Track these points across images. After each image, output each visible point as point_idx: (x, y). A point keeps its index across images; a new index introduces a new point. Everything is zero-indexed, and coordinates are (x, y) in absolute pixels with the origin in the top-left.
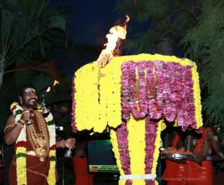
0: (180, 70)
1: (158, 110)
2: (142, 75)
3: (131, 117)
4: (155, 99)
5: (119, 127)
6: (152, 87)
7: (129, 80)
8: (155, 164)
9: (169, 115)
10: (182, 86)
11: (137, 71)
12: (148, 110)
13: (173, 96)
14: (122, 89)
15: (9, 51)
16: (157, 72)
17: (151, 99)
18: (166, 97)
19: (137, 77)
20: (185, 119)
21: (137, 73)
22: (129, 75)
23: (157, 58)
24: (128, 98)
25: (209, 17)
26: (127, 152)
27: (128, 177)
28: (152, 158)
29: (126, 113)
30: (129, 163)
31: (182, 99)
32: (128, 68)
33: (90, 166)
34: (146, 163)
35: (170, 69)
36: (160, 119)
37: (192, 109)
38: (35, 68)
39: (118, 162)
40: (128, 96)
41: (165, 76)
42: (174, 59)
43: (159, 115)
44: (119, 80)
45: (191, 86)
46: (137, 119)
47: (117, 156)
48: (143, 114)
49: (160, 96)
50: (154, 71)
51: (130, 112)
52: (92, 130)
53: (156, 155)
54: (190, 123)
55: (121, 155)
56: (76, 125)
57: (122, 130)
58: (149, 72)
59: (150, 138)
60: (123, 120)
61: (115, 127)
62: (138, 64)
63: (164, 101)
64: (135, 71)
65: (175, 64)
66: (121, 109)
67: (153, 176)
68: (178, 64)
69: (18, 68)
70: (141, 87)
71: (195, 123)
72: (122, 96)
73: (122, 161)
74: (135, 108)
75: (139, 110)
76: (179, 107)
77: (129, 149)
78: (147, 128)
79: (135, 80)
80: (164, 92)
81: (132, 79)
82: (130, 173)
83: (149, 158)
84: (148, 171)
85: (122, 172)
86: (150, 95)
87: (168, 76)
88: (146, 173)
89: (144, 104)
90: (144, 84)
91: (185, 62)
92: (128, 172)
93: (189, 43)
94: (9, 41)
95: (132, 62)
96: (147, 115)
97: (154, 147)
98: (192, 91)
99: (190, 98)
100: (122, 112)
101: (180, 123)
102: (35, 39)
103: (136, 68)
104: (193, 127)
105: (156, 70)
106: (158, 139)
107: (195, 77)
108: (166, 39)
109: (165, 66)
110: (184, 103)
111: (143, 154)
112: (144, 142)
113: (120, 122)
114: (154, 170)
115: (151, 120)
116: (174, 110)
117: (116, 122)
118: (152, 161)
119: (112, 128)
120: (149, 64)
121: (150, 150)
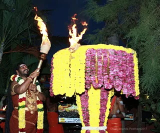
0: (126, 56)
1: (110, 83)
2: (100, 58)
3: (92, 87)
4: (108, 75)
5: (83, 93)
6: (107, 68)
7: (91, 62)
8: (106, 119)
9: (118, 86)
10: (127, 67)
11: (96, 55)
12: (103, 83)
13: (121, 74)
14: (86, 68)
15: (7, 39)
16: (110, 57)
17: (106, 75)
18: (115, 74)
19: (97, 60)
20: (128, 90)
21: (96, 57)
22: (91, 58)
23: (111, 47)
24: (90, 74)
25: (145, 21)
26: (88, 111)
27: (87, 128)
28: (105, 115)
29: (88, 84)
30: (89, 118)
31: (126, 76)
32: (90, 54)
34: (100, 118)
35: (119, 55)
36: (112, 89)
37: (133, 83)
38: (25, 51)
39: (81, 117)
40: (90, 72)
41: (115, 60)
42: (121, 48)
43: (110, 87)
44: (84, 61)
45: (133, 67)
46: (96, 89)
47: (80, 113)
48: (100, 85)
49: (112, 73)
50: (108, 56)
51: (91, 83)
53: (107, 113)
54: (131, 92)
55: (83, 113)
56: (53, 91)
57: (84, 96)
58: (105, 57)
59: (103, 101)
60: (86, 89)
61: (80, 93)
62: (97, 51)
63: (114, 77)
64: (95, 55)
65: (122, 51)
66: (85, 82)
67: (104, 128)
68: (124, 52)
69: (13, 50)
70: (99, 67)
71: (134, 93)
72: (86, 72)
73: (84, 117)
74: (95, 81)
75: (97, 82)
76: (124, 81)
77: (89, 109)
78: (102, 95)
79: (95, 62)
80: (115, 71)
81: (93, 61)
82: (89, 126)
83: (102, 116)
84: (101, 124)
85: (83, 124)
86: (105, 72)
87: (118, 60)
88: (100, 126)
89: (101, 78)
90: (101, 65)
91: (129, 51)
92: (87, 124)
93: (131, 38)
94: (7, 32)
95: (94, 49)
96: (102, 86)
97: (106, 108)
98: (133, 70)
99: (132, 75)
100: (86, 84)
101: (125, 92)
102: (25, 31)
103: (96, 54)
104: (133, 95)
105: (110, 55)
106: (109, 103)
107: (136, 61)
108: (115, 34)
109: (116, 53)
110: (128, 79)
111: (98, 113)
112: (100, 104)
113: (84, 90)
114: (105, 124)
115: (105, 89)
116: (121, 83)
117: (81, 90)
118: (104, 118)
119: (77, 94)
120: (105, 51)
121: (103, 110)
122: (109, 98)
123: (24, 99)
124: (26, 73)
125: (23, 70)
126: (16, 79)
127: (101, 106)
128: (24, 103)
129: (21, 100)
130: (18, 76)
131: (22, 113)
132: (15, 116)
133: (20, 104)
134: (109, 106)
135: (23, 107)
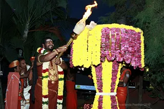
0: (135, 34)
1: (121, 56)
2: (113, 36)
3: (106, 60)
4: (120, 49)
5: (99, 65)
6: (119, 44)
8: (116, 87)
9: (127, 60)
10: (135, 44)
12: (116, 56)
13: (130, 49)
14: (102, 43)
15: (32, 19)
16: (122, 35)
17: (118, 50)
18: (126, 49)
19: (110, 37)
20: (136, 63)
21: (110, 35)
22: (106, 35)
23: (123, 27)
24: (105, 49)
25: (150, 5)
26: (101, 79)
27: (101, 94)
28: (115, 83)
29: (103, 58)
30: (102, 86)
31: (135, 51)
32: (105, 32)
33: (76, 86)
34: (111, 86)
35: (129, 34)
36: (123, 61)
37: (140, 57)
38: (47, 30)
39: (96, 85)
40: (105, 47)
41: (126, 37)
42: (131, 28)
43: (122, 60)
44: (100, 38)
45: (140, 43)
46: (109, 61)
47: (95, 81)
48: (113, 58)
49: (123, 48)
50: (120, 34)
51: (106, 57)
52: (82, 66)
53: (117, 82)
54: (138, 64)
55: (98, 82)
56: (73, 63)
57: (99, 67)
58: (118, 34)
59: (114, 72)
60: (101, 61)
61: (96, 65)
62: (111, 29)
63: (125, 52)
64: (109, 33)
65: (132, 30)
66: (100, 55)
67: (115, 94)
68: (134, 31)
70: (113, 43)
71: (141, 65)
72: (101, 47)
73: (98, 85)
74: (109, 55)
75: (110, 56)
76: (133, 55)
77: (102, 78)
78: (113, 67)
79: (109, 39)
80: (125, 46)
81: (107, 38)
83: (113, 84)
84: (112, 91)
85: (97, 91)
86: (118, 47)
87: (128, 37)
89: (114, 52)
90: (114, 41)
91: (138, 30)
92: (101, 91)
93: (138, 20)
94: (32, 13)
95: (108, 28)
96: (115, 59)
97: (117, 77)
98: (140, 47)
99: (139, 51)
100: (101, 57)
101: (133, 64)
102: (47, 13)
104: (140, 67)
106: (119, 73)
107: (142, 39)
108: (123, 17)
109: (127, 31)
110: (135, 53)
111: (110, 81)
112: (111, 74)
113: (99, 62)
114: (115, 90)
115: (117, 62)
116: (130, 57)
117: (97, 62)
119: (94, 66)
120: (117, 30)
121: (114, 79)
122: (119, 70)
123: (47, 70)
124: (50, 48)
125: (48, 45)
126: (42, 52)
127: (113, 76)
128: (47, 74)
129: (45, 71)
130: (44, 49)
131: (45, 82)
132: (39, 84)
133: (44, 75)
134: (119, 76)
135: (46, 77)
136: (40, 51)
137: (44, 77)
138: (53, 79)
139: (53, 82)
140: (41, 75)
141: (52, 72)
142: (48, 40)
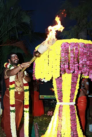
1: (80, 70)
2: (72, 50)
6: (77, 58)
7: (65, 53)
8: (75, 97)
9: (85, 72)
11: (69, 48)
12: (74, 70)
13: (88, 62)
16: (81, 49)
17: (76, 63)
18: (84, 63)
19: (69, 52)
22: (65, 50)
23: (81, 41)
24: (64, 63)
26: (61, 91)
28: (74, 94)
29: (63, 71)
30: (62, 96)
32: (65, 46)
33: (40, 96)
34: (70, 96)
35: (87, 48)
40: (64, 61)
41: (84, 51)
43: (80, 73)
44: (60, 53)
47: (56, 92)
49: (81, 62)
51: (65, 70)
53: (76, 93)
55: (58, 93)
56: (35, 76)
57: (60, 80)
58: (76, 49)
59: (73, 84)
61: (56, 78)
62: (70, 44)
63: (83, 65)
64: (68, 48)
65: (90, 45)
67: (74, 103)
69: (4, 44)
73: (58, 95)
74: (68, 68)
76: (91, 68)
77: (62, 89)
78: (73, 79)
79: (68, 53)
80: (83, 60)
82: (62, 102)
83: (72, 94)
84: (71, 100)
85: (58, 101)
86: (76, 61)
87: (86, 52)
88: (70, 102)
89: (72, 66)
90: (73, 56)
92: (61, 101)
95: (67, 43)
96: (73, 72)
97: (75, 89)
100: (61, 70)
105: (80, 48)
106: (78, 85)
109: (85, 46)
111: (70, 92)
112: (71, 86)
113: (59, 76)
114: (74, 100)
116: (88, 70)
118: (74, 96)
121: (73, 90)
122: (78, 82)
123: (13, 83)
125: (14, 60)
127: (72, 87)
128: (13, 86)
129: (12, 83)
130: (10, 64)
131: (12, 93)
132: (7, 95)
134: (77, 87)
136: (6, 65)
137: (11, 89)
138: (19, 90)
139: (19, 93)
140: (9, 87)
141: (18, 84)
142: (13, 55)
